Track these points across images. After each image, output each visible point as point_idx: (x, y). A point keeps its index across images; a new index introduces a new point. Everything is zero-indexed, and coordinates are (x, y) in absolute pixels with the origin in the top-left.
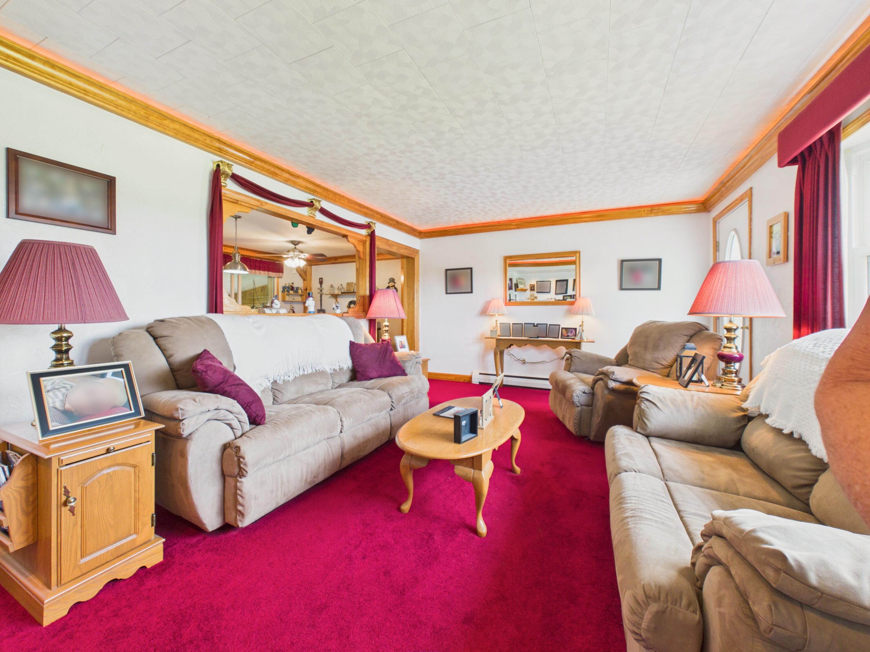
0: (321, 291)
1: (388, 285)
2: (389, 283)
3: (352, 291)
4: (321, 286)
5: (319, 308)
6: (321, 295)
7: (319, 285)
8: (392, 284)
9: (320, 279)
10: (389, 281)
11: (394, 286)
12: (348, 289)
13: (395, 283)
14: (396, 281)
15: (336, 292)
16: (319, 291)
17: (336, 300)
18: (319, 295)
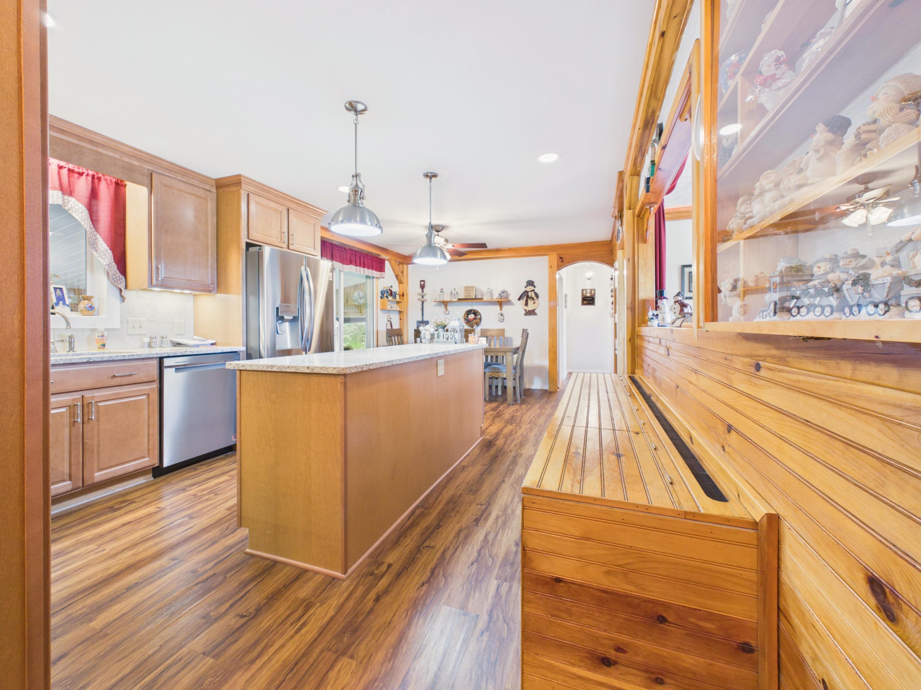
0: (423, 297)
1: (525, 289)
2: (526, 287)
3: (474, 297)
4: (423, 292)
5: (420, 320)
6: (423, 302)
7: (420, 290)
8: (530, 288)
9: (421, 281)
10: (526, 285)
11: (533, 290)
12: (467, 295)
13: (535, 287)
14: (535, 284)
15: (447, 298)
16: (420, 297)
17: (446, 309)
18: (421, 303)
